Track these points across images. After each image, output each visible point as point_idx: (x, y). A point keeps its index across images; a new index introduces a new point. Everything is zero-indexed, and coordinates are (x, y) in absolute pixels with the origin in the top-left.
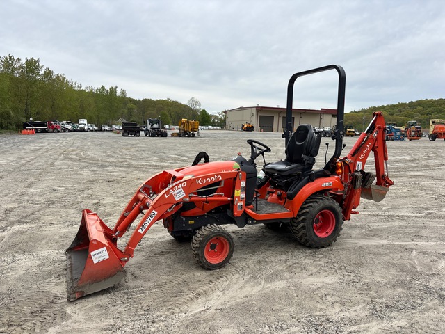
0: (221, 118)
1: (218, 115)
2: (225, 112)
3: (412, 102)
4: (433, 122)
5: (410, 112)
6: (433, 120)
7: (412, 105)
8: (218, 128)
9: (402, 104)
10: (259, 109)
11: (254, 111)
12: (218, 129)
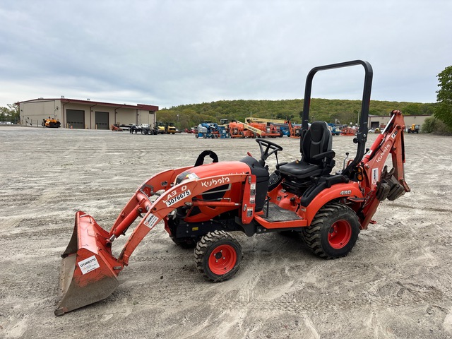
0: (13, 112)
1: (8, 108)
2: (18, 104)
3: (213, 102)
4: (248, 121)
5: (212, 111)
6: (248, 118)
7: (214, 105)
8: (10, 123)
9: (206, 104)
10: (65, 102)
11: (59, 104)
12: (8, 125)
